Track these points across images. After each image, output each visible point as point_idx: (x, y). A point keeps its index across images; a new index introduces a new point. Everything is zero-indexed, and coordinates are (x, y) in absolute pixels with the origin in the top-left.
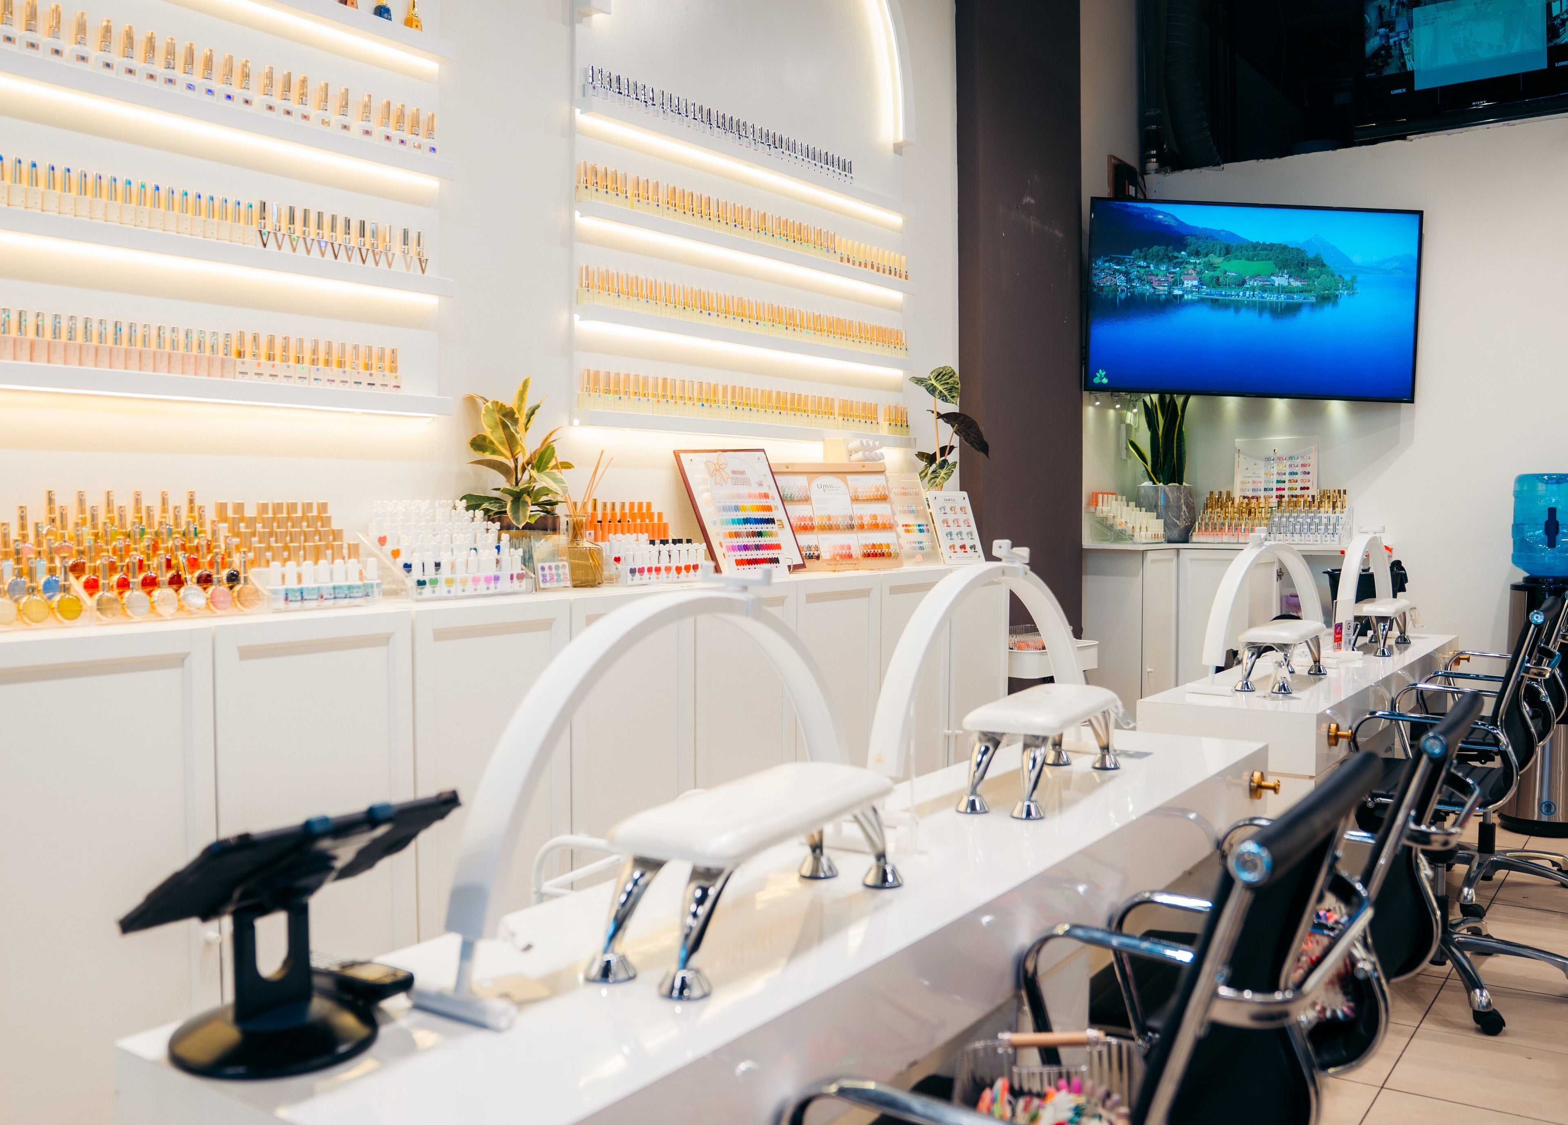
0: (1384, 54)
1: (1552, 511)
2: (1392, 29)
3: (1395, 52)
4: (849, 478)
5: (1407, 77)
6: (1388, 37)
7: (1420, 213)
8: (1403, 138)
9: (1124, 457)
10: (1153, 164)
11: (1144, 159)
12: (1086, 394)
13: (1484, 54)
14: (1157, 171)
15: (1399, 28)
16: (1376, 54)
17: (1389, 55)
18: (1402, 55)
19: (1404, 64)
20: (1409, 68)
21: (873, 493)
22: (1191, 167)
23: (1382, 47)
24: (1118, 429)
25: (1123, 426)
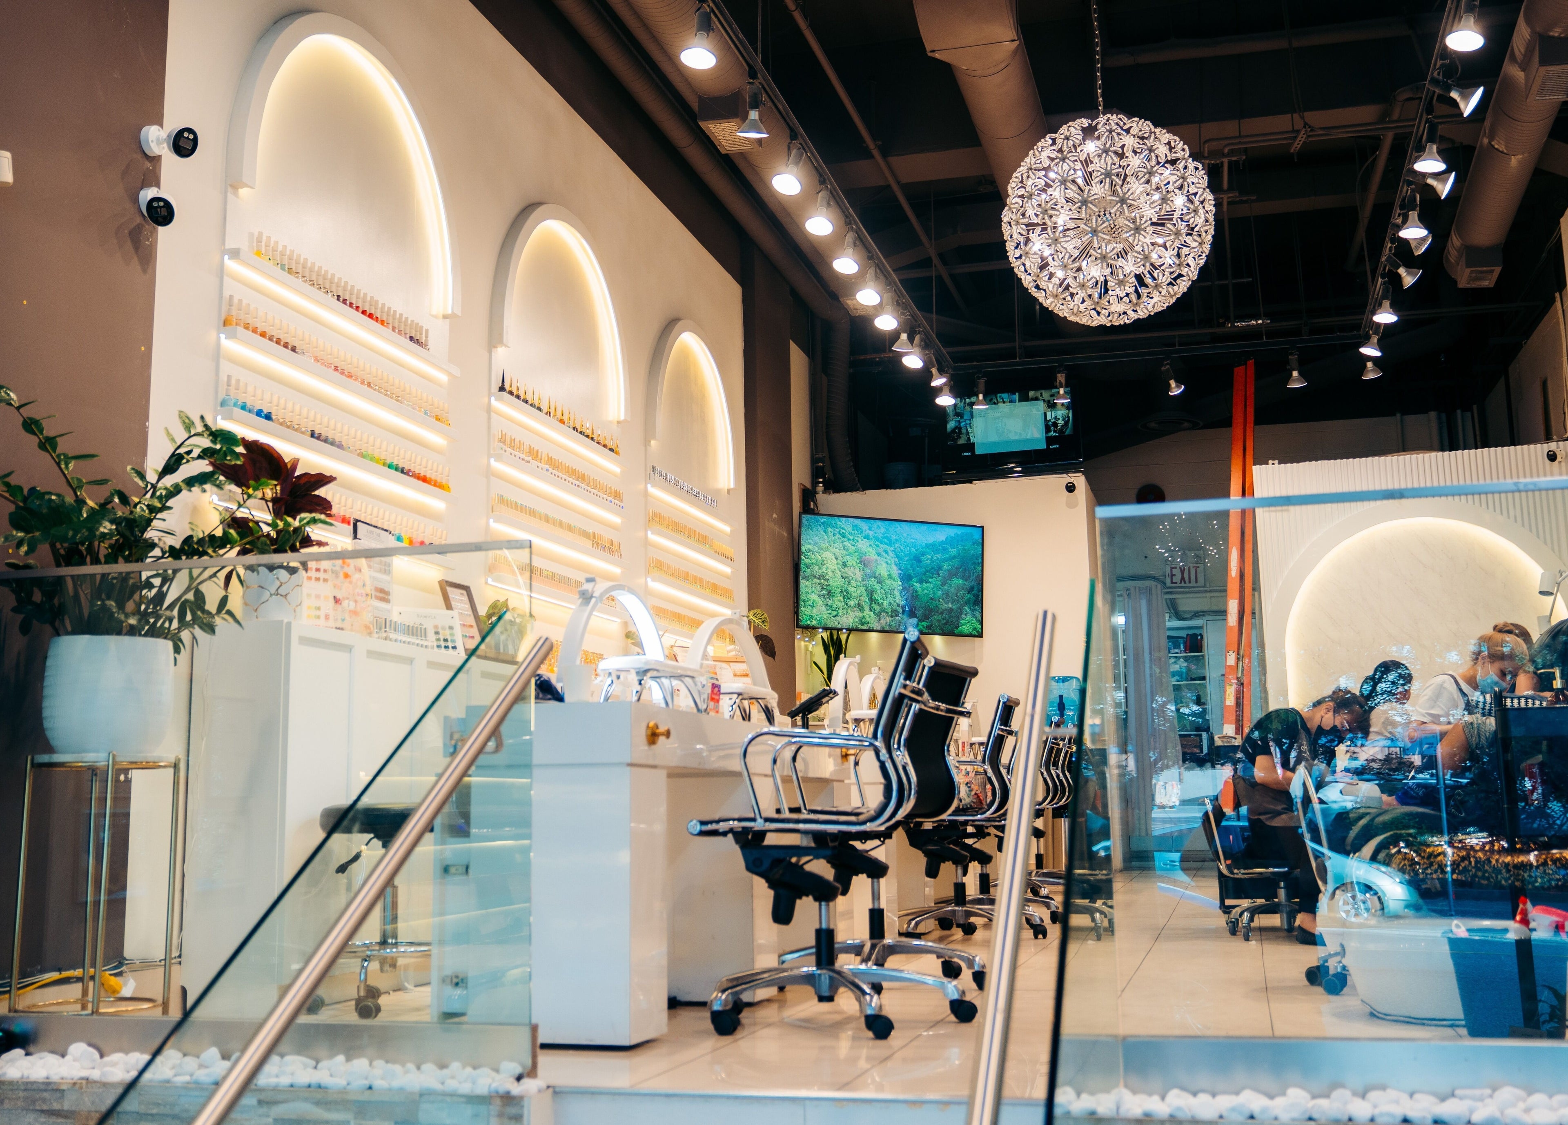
0: (958, 430)
1: (1061, 697)
2: (962, 417)
3: (964, 431)
4: (731, 664)
5: (971, 446)
6: (959, 422)
7: (982, 527)
8: (971, 482)
9: (809, 672)
10: (820, 487)
11: (815, 484)
12: (799, 630)
13: (1013, 437)
14: (824, 492)
15: (966, 417)
16: (953, 431)
17: (960, 433)
18: (968, 433)
19: (969, 439)
20: (972, 441)
21: (742, 672)
22: (846, 491)
23: (956, 427)
24: (806, 654)
25: (808, 653)
